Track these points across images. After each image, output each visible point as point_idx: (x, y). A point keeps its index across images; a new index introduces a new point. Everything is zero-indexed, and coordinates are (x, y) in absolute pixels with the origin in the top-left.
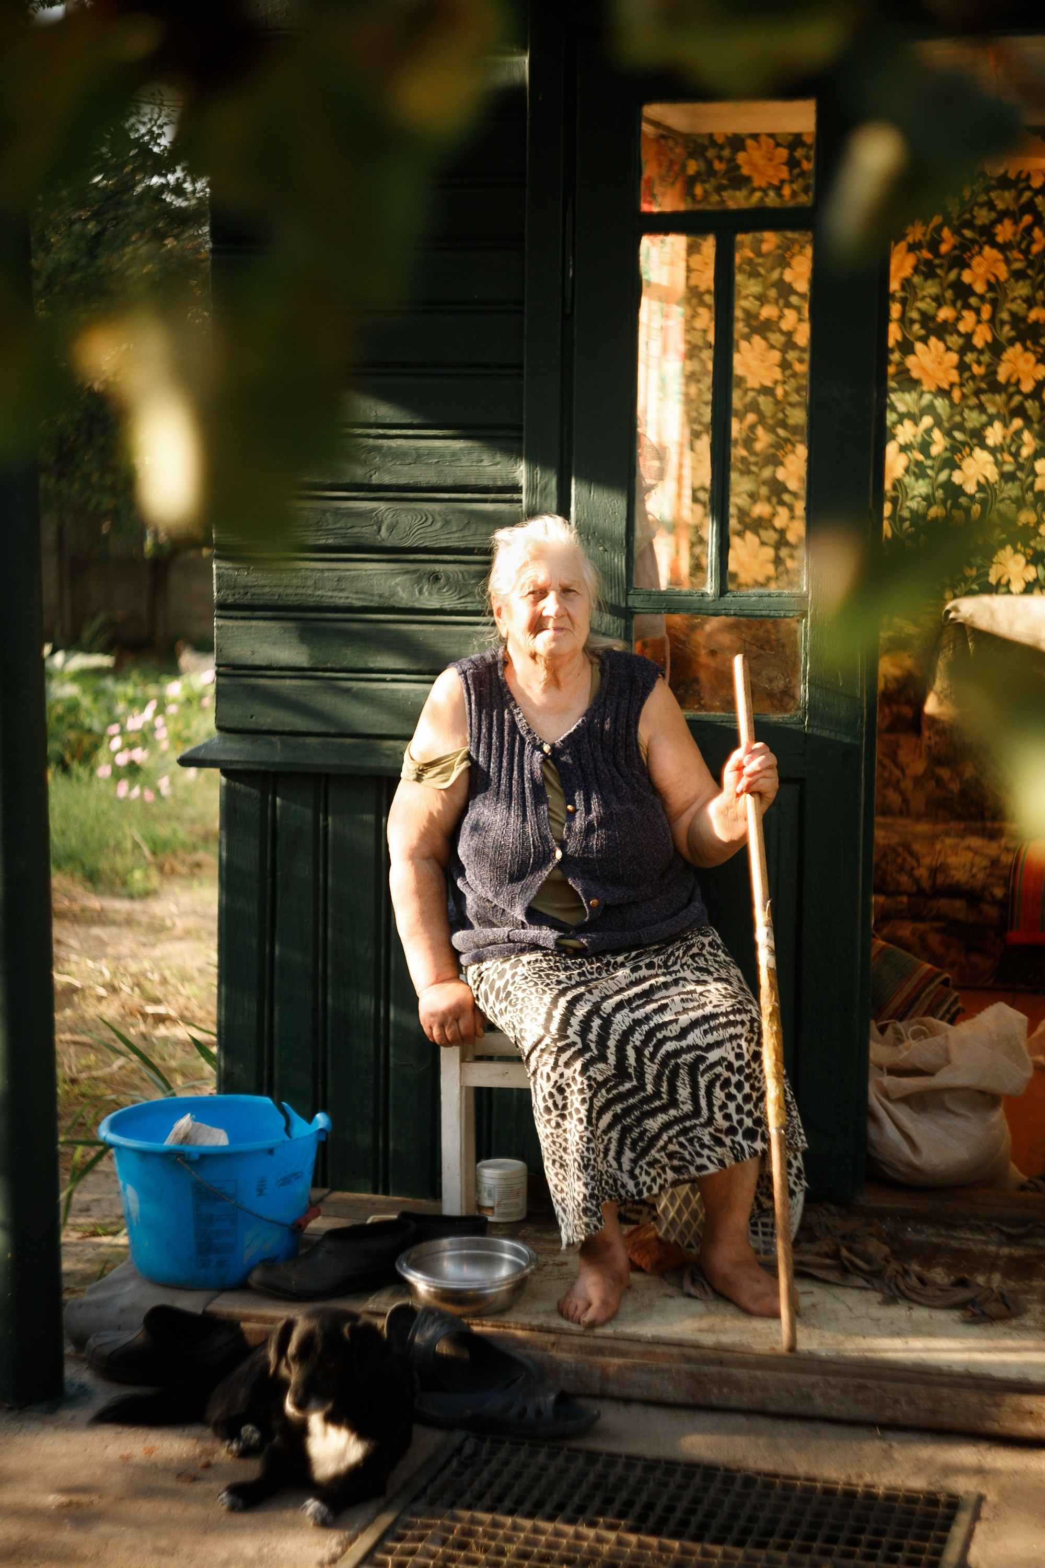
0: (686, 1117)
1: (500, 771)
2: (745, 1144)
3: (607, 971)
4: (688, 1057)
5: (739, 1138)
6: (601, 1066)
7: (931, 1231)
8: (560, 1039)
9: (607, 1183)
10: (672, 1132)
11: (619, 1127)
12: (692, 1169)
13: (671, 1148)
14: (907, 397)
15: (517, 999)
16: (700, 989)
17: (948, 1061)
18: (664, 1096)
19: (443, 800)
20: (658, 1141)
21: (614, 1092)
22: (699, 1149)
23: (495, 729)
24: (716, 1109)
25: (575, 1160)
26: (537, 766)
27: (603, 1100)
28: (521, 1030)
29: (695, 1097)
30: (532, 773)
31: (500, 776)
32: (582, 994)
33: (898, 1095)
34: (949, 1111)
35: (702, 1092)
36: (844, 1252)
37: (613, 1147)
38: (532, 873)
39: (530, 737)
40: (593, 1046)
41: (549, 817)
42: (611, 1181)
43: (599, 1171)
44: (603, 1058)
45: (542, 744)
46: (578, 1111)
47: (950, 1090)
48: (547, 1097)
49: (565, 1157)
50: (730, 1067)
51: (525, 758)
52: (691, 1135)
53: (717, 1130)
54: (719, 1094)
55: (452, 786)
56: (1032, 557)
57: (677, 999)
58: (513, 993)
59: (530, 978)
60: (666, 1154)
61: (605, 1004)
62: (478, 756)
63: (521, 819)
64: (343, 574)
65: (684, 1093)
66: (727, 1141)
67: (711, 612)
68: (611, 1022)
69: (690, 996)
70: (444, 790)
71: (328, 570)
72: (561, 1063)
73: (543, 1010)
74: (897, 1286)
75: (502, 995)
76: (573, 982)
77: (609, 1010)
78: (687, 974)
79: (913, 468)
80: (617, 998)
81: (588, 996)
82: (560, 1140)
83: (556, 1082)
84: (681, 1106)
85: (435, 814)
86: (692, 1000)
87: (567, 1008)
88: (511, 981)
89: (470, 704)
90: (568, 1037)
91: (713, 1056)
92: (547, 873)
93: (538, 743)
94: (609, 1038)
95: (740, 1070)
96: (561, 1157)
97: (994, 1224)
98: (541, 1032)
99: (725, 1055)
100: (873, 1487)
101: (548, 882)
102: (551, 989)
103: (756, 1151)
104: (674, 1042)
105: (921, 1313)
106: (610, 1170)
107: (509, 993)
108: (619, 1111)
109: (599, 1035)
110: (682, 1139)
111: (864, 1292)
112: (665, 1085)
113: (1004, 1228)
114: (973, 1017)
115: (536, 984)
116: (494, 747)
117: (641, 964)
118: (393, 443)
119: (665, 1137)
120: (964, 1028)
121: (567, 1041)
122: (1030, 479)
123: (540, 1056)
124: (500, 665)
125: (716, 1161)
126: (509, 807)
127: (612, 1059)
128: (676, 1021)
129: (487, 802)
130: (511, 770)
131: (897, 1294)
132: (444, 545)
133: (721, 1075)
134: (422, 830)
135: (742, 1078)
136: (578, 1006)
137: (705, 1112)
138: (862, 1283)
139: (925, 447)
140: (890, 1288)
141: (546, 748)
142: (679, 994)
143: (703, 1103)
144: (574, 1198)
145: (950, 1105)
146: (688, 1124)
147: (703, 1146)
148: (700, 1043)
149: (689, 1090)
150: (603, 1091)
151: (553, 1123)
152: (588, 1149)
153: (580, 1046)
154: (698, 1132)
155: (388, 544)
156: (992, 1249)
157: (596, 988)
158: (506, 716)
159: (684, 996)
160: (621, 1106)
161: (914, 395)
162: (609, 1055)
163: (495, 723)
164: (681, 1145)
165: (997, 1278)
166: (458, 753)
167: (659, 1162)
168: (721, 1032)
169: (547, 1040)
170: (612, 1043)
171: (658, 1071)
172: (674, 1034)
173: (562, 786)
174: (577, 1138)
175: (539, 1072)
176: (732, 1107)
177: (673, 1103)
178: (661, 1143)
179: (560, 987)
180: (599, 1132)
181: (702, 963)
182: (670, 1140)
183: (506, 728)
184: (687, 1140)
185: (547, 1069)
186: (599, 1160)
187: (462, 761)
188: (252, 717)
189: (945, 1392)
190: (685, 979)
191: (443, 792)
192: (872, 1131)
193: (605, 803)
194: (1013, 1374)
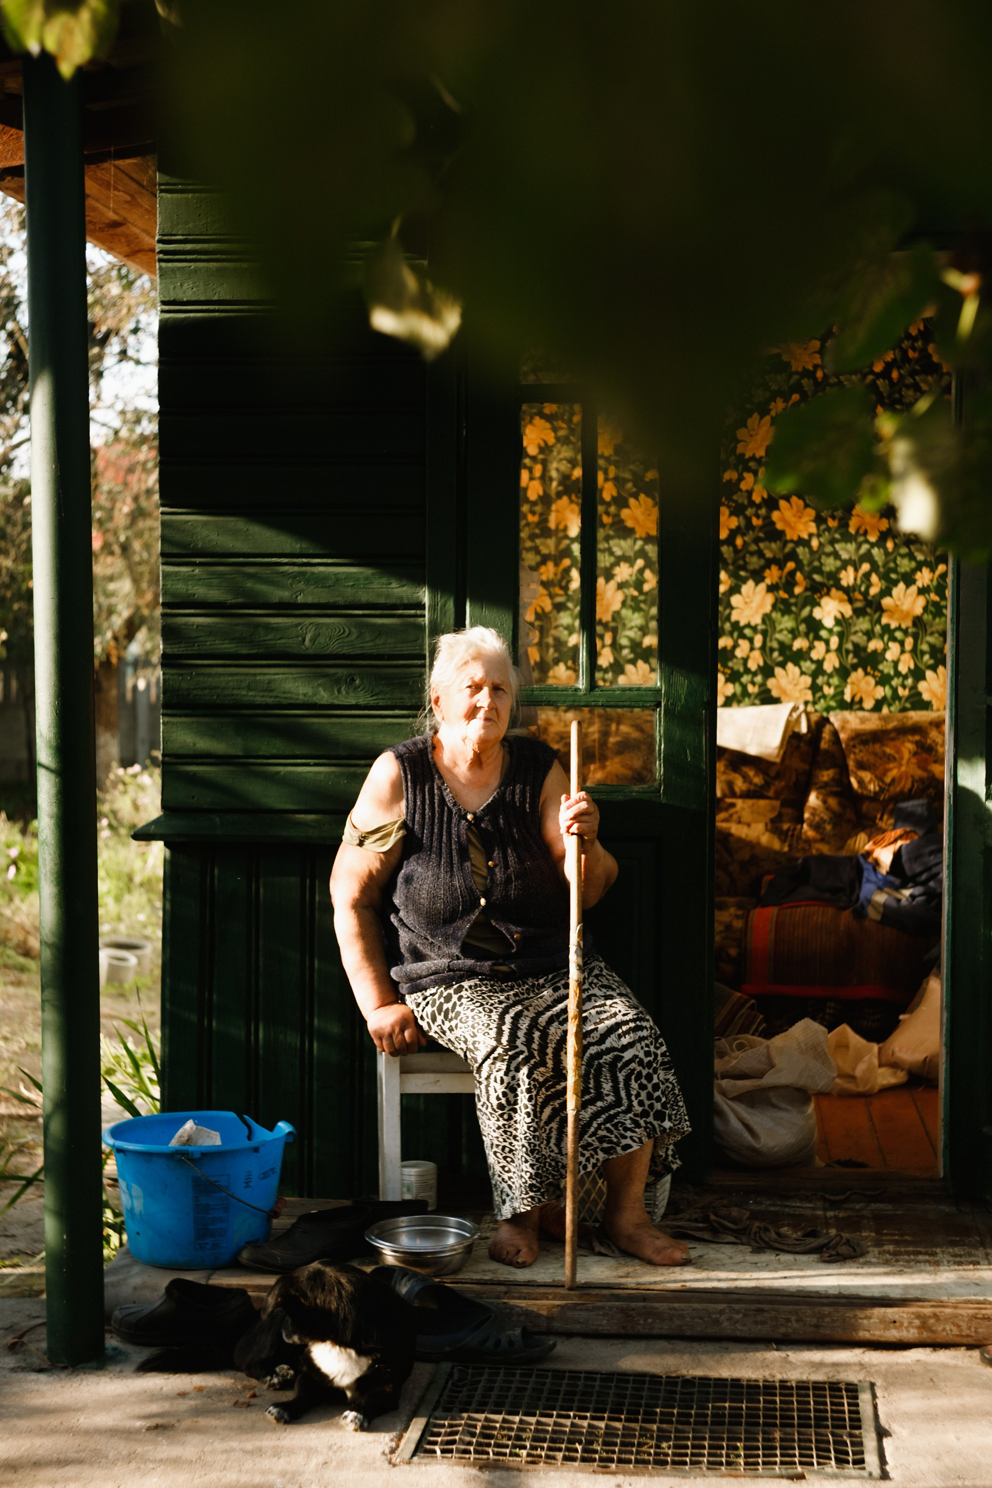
0: (611, 1107)
1: (432, 836)
2: (655, 1123)
3: (533, 991)
4: (608, 1058)
5: (650, 1119)
6: (542, 1069)
7: (768, 1202)
8: (509, 1050)
9: (550, 1165)
10: (600, 1120)
11: (558, 1119)
12: (619, 1149)
13: (601, 1133)
14: (623, 543)
15: (468, 1017)
16: (609, 1002)
17: (772, 1066)
18: (592, 1091)
19: (381, 860)
20: (590, 1128)
21: (553, 1090)
22: (622, 1132)
23: (427, 802)
24: (633, 1098)
25: (523, 1146)
26: (463, 831)
27: (543, 1096)
28: (474, 1043)
29: (615, 1089)
30: (459, 836)
31: (432, 840)
32: (521, 1012)
33: (735, 1094)
34: (774, 1106)
35: (621, 1085)
36: (712, 1217)
37: (554, 1135)
38: (461, 918)
39: (456, 808)
40: (536, 1053)
41: (473, 872)
42: (553, 1163)
43: (543, 1155)
44: (543, 1063)
45: (466, 814)
46: (527, 1107)
47: (775, 1088)
48: (501, 1096)
49: (515, 1143)
50: (641, 1063)
51: (453, 825)
52: (616, 1121)
53: (635, 1115)
54: (634, 1085)
55: (390, 850)
56: (730, 675)
57: (593, 1011)
58: (462, 1012)
59: (475, 1000)
60: (597, 1138)
61: (540, 1019)
62: (413, 824)
63: (449, 874)
64: (273, 677)
65: (607, 1087)
66: (642, 1122)
67: (583, 704)
68: (548, 1034)
69: (602, 1009)
70: (383, 853)
71: (260, 674)
72: (512, 1068)
73: (493, 1025)
74: (761, 1239)
75: (451, 1015)
76: (511, 1002)
77: (544, 1024)
78: (596, 991)
79: (629, 602)
80: (549, 1014)
81: (526, 1013)
82: (511, 1130)
83: (509, 1083)
84: (606, 1098)
85: (374, 872)
86: (605, 1012)
87: (512, 1023)
88: (458, 1003)
89: (407, 782)
90: (517, 1047)
91: (628, 1055)
92: (474, 917)
93: (463, 813)
94: (547, 1047)
95: (649, 1064)
96: (511, 1144)
97: (820, 1194)
98: (494, 1043)
99: (637, 1053)
100: (786, 1382)
101: (475, 925)
102: (496, 1008)
103: (665, 1129)
104: (596, 1047)
105: (785, 1257)
106: (552, 1154)
107: (458, 1013)
108: (557, 1106)
109: (540, 1045)
110: (608, 1125)
111: (735, 1246)
112: (592, 1081)
113: (827, 1196)
114: (787, 1030)
115: (482, 1005)
116: (427, 817)
117: (559, 985)
118: (316, 570)
119: (595, 1125)
120: (778, 1041)
121: (517, 1050)
122: (727, 611)
123: (493, 1064)
124: (429, 749)
125: (637, 1140)
126: (439, 865)
127: (550, 1064)
128: (596, 1029)
129: (420, 861)
130: (441, 835)
131: (764, 1245)
132: (359, 652)
133: (634, 1069)
134: (363, 885)
135: (651, 1071)
136: (521, 1021)
137: (625, 1102)
138: (732, 1239)
139: (639, 584)
140: (756, 1241)
141: (469, 817)
142: (594, 1007)
143: (623, 1094)
144: (522, 1177)
145: (774, 1101)
146: (612, 1112)
147: (626, 1129)
148: (616, 1046)
149: (610, 1084)
150: (543, 1089)
151: (506, 1117)
152: (534, 1137)
153: (526, 1054)
154: (621, 1118)
155: (311, 652)
156: (820, 1213)
157: (531, 1006)
158: (436, 791)
159: (598, 1009)
160: (559, 1101)
161: (630, 541)
162: (548, 1061)
163: (427, 797)
164: (608, 1130)
165: (833, 1232)
166: (395, 823)
167: (592, 1145)
168: (632, 1035)
169: (500, 1050)
170: (550, 1051)
171: (586, 1070)
172: (596, 1039)
173: (483, 846)
174: (525, 1128)
175: (492, 1077)
176: (643, 1095)
177: (600, 1096)
178: (592, 1129)
179: (503, 1006)
180: (542, 1124)
181: (605, 982)
182: (599, 1125)
183: (436, 801)
184: (613, 1125)
185: (502, 1073)
186: (543, 1146)
187: (400, 828)
188: (193, 797)
189: (826, 1310)
190: (595, 995)
191: (382, 855)
192: (717, 1122)
193: (520, 860)
194: (876, 1293)
